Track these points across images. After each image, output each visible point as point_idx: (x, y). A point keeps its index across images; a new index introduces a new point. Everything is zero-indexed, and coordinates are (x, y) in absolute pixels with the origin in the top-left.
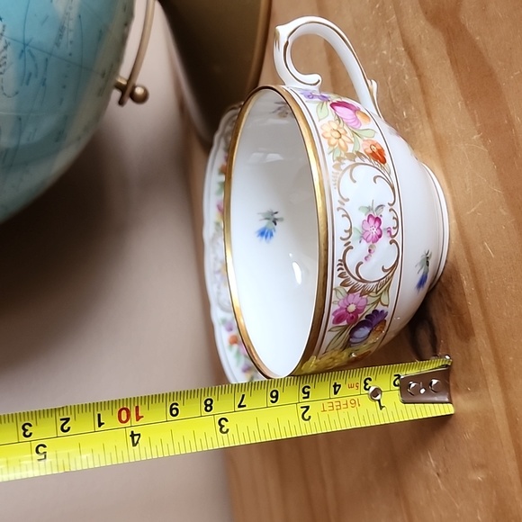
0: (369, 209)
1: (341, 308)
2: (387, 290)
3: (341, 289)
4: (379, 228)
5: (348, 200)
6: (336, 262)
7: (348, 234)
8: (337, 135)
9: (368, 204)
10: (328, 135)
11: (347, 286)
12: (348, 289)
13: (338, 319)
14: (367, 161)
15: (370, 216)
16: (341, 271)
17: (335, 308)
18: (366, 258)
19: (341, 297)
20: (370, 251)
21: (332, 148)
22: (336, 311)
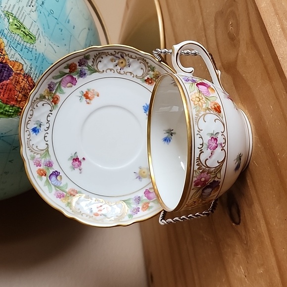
0: (212, 134)
1: (198, 179)
2: (220, 171)
3: (198, 171)
4: (216, 143)
5: (202, 130)
7: (201, 146)
8: (198, 100)
10: (194, 100)
12: (201, 171)
13: (197, 184)
14: (212, 112)
15: (212, 137)
17: (195, 179)
18: (210, 157)
19: (198, 174)
20: (212, 154)
21: (195, 106)
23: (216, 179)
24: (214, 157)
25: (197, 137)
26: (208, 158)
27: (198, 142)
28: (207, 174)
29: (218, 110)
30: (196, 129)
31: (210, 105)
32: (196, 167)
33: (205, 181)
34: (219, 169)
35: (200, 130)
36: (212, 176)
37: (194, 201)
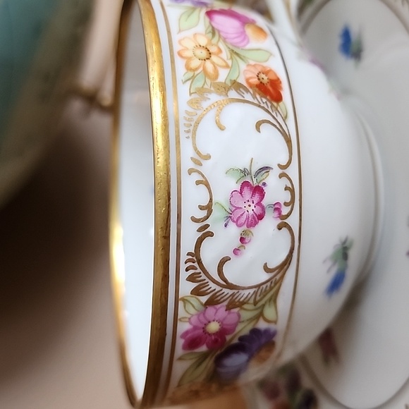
0: (245, 172)
1: (195, 328)
2: (274, 299)
3: (194, 300)
4: (259, 204)
5: (208, 157)
6: (184, 257)
7: (204, 213)
8: (204, 54)
9: (244, 164)
10: (188, 54)
11: (203, 294)
12: (204, 299)
14: (248, 97)
15: (245, 184)
16: (191, 272)
17: (183, 327)
18: (236, 251)
19: (192, 311)
20: (242, 240)
21: (190, 74)
22: (187, 333)
23: (262, 325)
24: (250, 251)
25: (189, 182)
26: (231, 255)
27: (192, 199)
28: (228, 308)
29: (269, 90)
30: (187, 152)
31: (244, 73)
32: (186, 288)
33: (223, 332)
34: (269, 291)
35: (200, 158)
36: (246, 315)
37: (194, 388)
